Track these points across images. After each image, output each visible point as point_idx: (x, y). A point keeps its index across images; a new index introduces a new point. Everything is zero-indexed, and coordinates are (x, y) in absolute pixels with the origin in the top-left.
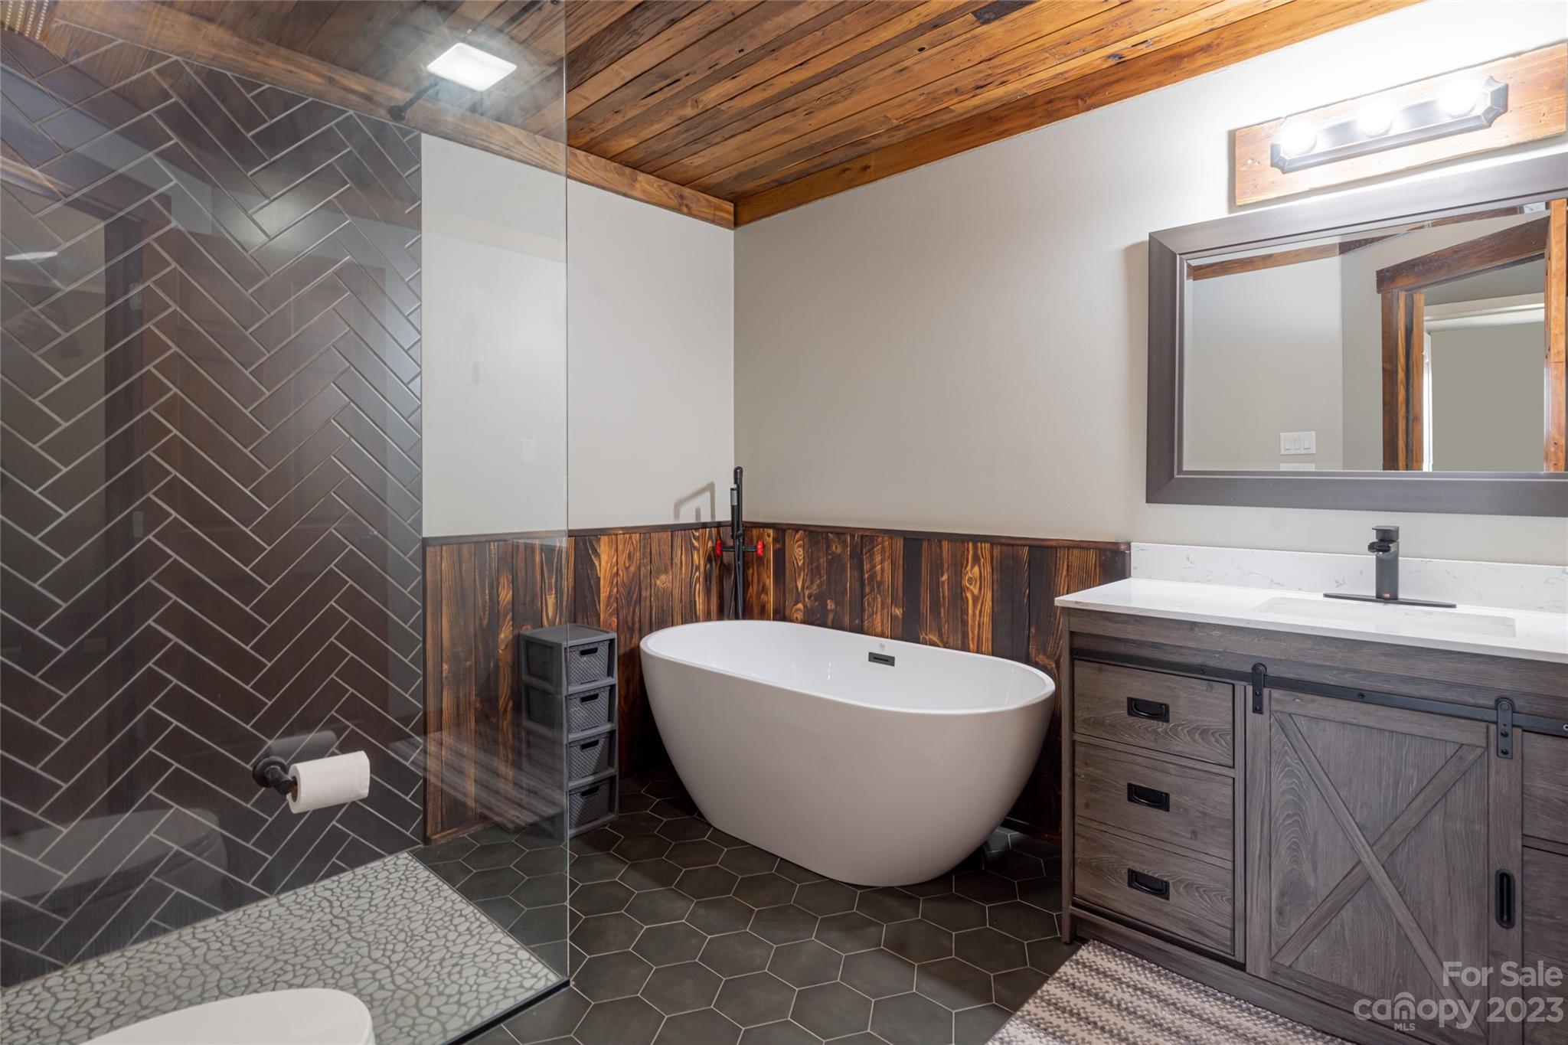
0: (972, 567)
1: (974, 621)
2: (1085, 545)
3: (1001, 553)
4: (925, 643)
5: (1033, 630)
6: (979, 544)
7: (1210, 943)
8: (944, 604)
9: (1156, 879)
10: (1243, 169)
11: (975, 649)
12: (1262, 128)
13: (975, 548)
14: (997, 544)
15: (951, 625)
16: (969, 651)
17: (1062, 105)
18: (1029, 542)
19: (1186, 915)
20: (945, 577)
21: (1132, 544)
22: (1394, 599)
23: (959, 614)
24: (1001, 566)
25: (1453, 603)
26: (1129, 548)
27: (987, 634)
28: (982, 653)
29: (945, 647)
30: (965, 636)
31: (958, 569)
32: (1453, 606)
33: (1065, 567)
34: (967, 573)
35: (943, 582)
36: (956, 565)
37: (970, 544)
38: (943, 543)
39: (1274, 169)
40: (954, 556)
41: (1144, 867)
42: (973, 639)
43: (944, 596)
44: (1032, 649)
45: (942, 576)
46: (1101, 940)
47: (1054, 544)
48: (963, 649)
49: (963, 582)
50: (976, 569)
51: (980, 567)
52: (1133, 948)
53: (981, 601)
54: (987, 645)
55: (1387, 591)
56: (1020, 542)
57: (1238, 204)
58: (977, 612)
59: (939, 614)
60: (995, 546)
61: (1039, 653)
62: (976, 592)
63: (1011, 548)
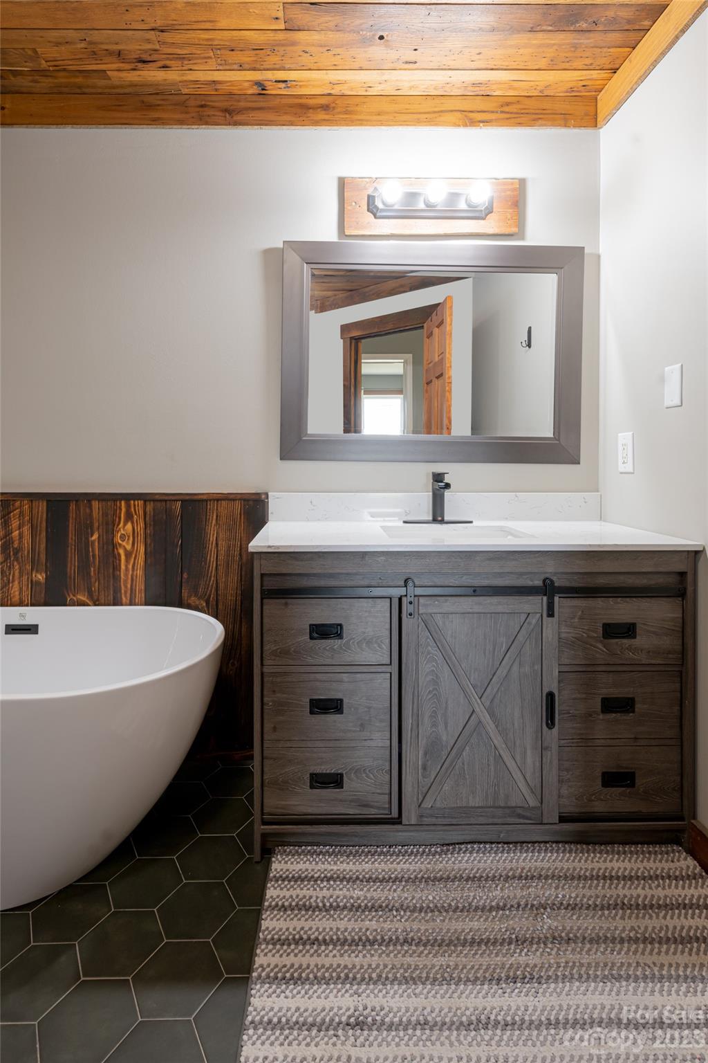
0: (125, 525)
1: (126, 575)
2: (232, 497)
3: (154, 509)
4: (73, 604)
5: (185, 575)
6: (132, 502)
7: (373, 811)
8: (94, 562)
9: (334, 774)
10: (349, 208)
11: (128, 602)
12: (362, 181)
13: (128, 507)
14: (150, 501)
15: (102, 582)
16: (122, 605)
17: (213, 113)
18: (181, 497)
19: (355, 795)
20: (95, 537)
21: (270, 494)
22: (442, 522)
23: (111, 571)
24: (154, 520)
25: (471, 520)
26: (267, 498)
27: (140, 585)
28: (135, 605)
29: (95, 605)
30: (117, 591)
31: (110, 527)
32: (471, 522)
33: (215, 517)
34: (120, 529)
35: (93, 542)
36: (107, 524)
37: (123, 503)
38: (93, 503)
39: (369, 213)
40: (105, 514)
41: (323, 767)
42: (126, 592)
43: (94, 556)
44: (185, 594)
45: (92, 536)
46: (284, 844)
47: (205, 497)
48: (114, 604)
49: (115, 540)
50: (129, 526)
51: (133, 523)
52: (310, 839)
53: (134, 556)
54: (140, 596)
55: (438, 517)
56: (173, 498)
57: (346, 234)
58: (130, 567)
59: (89, 573)
60: (148, 503)
61: (191, 596)
62: (129, 547)
63: (164, 503)
